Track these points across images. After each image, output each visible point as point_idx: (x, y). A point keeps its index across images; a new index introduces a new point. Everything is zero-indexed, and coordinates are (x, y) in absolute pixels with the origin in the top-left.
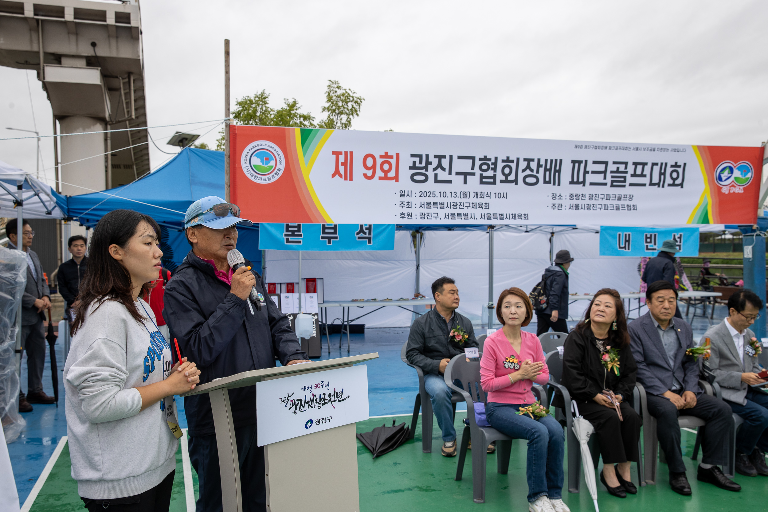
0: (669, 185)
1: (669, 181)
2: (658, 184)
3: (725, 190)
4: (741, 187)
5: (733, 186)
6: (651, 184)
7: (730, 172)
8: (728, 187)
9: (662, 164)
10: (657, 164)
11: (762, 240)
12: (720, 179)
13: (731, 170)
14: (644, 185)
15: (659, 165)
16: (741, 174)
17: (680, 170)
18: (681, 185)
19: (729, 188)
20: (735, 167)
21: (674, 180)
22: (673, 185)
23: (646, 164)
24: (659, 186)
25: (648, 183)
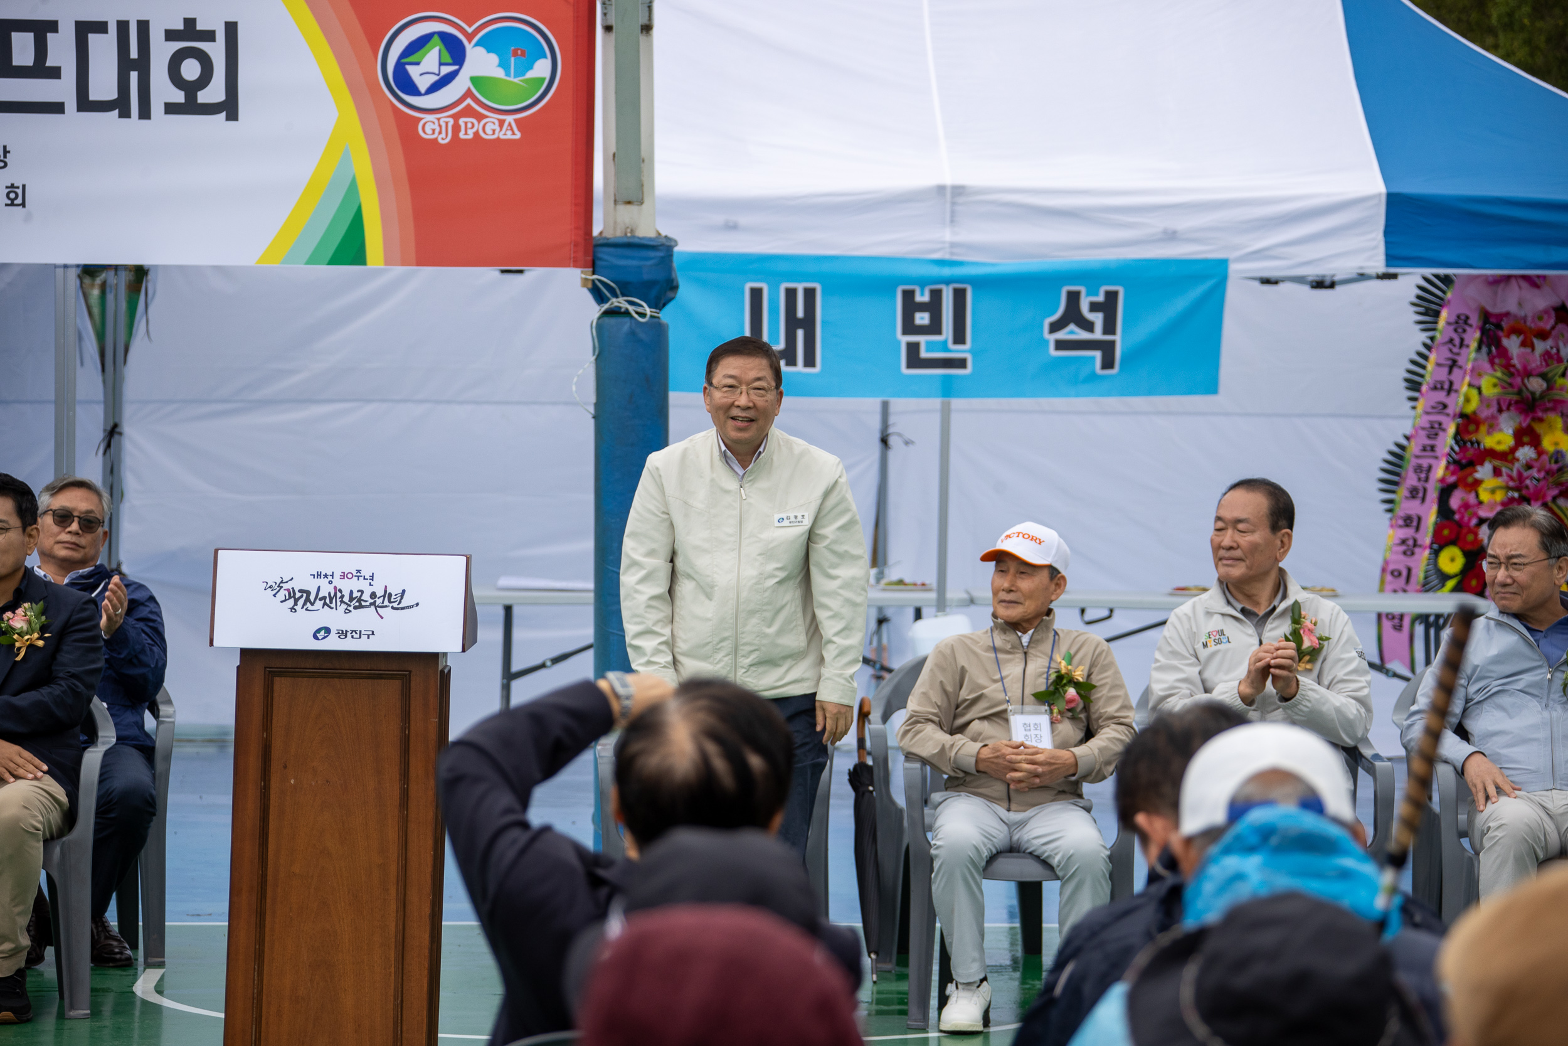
0: (171, 109)
1: (163, 91)
2: (121, 105)
3: (432, 128)
4: (510, 119)
5: (469, 112)
6: (85, 104)
7: (447, 58)
8: (446, 119)
9: (123, 26)
10: (100, 27)
11: (632, 333)
12: (406, 85)
13: (455, 51)
14: (57, 108)
15: (113, 28)
16: (503, 64)
17: (216, 51)
18: (230, 108)
19: (451, 121)
20: (470, 37)
21: (191, 89)
22: (191, 107)
23: (53, 26)
24: (125, 113)
25: (71, 104)
